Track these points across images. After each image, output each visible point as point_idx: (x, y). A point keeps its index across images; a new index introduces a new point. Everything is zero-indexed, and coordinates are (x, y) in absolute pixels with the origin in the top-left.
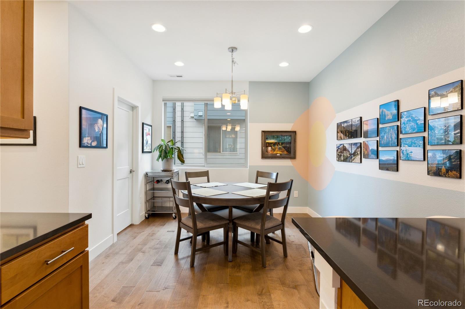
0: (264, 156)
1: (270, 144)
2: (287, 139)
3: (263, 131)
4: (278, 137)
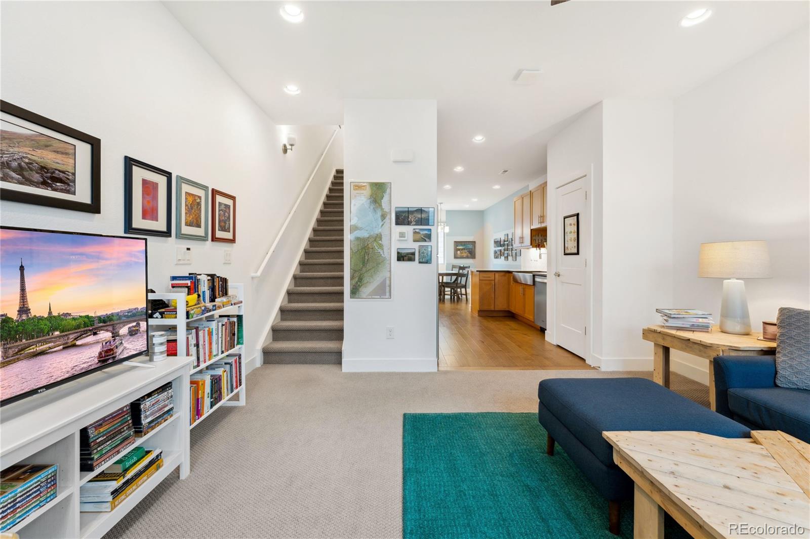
0: (456, 257)
1: (459, 250)
2: (470, 246)
3: (455, 242)
4: (464, 245)
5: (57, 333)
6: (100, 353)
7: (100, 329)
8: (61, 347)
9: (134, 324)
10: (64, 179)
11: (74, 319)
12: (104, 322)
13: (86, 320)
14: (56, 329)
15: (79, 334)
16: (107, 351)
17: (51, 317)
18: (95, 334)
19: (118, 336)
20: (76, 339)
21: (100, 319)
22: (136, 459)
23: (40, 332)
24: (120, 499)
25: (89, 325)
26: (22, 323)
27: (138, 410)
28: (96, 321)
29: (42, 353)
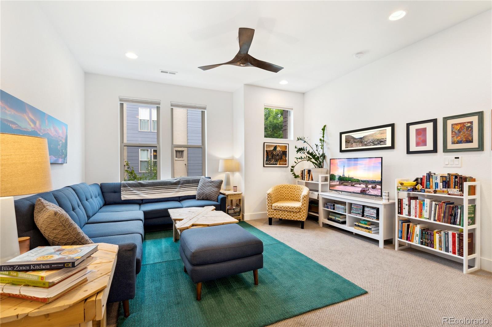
5: (350, 182)
6: (361, 190)
7: (362, 183)
8: (351, 185)
9: (374, 185)
10: (383, 141)
11: (354, 179)
12: (363, 182)
13: (358, 180)
14: (350, 181)
16: (363, 190)
17: (349, 178)
18: (360, 184)
19: (368, 187)
20: (355, 184)
21: (362, 181)
22: (364, 223)
23: (346, 180)
24: (356, 228)
25: (358, 182)
26: (343, 178)
27: (364, 209)
28: (360, 181)
29: (346, 185)
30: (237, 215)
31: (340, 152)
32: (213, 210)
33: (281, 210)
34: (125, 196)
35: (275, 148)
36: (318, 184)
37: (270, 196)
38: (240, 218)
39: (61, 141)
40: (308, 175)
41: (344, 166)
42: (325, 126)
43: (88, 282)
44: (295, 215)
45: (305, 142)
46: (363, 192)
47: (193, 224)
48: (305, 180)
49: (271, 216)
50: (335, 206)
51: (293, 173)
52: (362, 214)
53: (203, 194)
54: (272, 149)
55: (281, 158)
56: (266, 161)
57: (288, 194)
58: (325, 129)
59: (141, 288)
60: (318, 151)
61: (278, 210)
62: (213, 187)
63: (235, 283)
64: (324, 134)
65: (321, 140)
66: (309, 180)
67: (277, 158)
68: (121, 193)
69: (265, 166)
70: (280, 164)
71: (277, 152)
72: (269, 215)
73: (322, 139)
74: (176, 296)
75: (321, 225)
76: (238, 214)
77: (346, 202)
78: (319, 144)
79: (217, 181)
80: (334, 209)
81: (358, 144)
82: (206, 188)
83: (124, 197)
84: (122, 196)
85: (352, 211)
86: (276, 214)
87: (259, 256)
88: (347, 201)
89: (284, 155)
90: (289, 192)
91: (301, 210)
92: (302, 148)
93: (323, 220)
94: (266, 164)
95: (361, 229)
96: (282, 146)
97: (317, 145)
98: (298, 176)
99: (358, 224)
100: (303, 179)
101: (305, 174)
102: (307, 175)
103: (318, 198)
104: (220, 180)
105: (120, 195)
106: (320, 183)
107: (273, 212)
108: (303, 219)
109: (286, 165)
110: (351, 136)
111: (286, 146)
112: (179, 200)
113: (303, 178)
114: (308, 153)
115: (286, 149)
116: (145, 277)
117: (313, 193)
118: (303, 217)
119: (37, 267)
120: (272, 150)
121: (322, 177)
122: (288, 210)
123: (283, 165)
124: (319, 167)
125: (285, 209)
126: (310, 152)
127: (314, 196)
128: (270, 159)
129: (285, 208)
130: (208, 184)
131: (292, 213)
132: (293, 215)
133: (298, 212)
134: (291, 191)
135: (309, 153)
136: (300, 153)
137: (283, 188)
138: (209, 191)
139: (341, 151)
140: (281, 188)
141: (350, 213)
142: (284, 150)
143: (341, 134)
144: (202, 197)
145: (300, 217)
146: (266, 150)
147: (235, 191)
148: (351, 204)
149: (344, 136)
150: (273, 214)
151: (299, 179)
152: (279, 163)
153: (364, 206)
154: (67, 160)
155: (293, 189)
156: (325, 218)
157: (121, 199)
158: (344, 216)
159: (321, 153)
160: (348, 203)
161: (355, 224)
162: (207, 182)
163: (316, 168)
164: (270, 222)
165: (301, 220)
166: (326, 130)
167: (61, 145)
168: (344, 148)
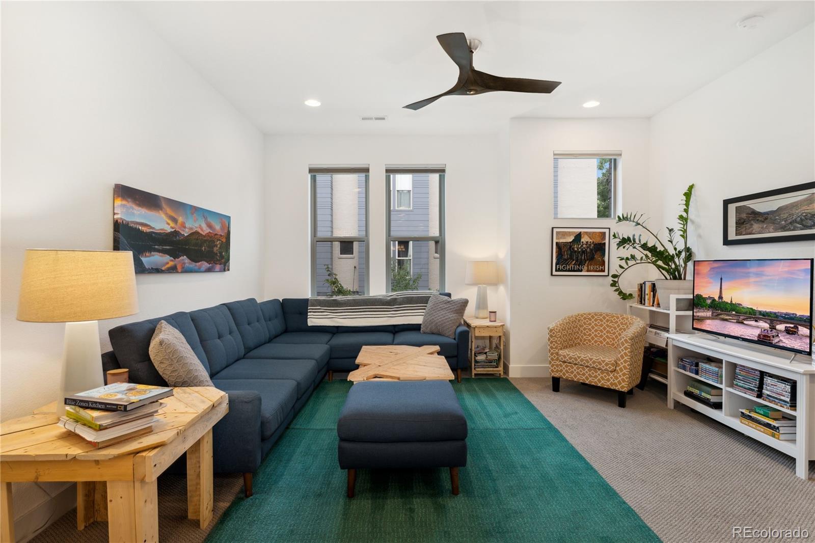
5: (734, 313)
6: (760, 335)
7: (761, 319)
8: (735, 321)
9: (792, 325)
11: (743, 307)
12: (764, 315)
13: (751, 311)
14: (734, 310)
15: (746, 317)
16: (764, 336)
17: (732, 304)
18: (756, 321)
19: (775, 329)
20: (744, 319)
21: (760, 313)
22: (762, 412)
23: (726, 310)
24: (745, 422)
25: (753, 315)
26: (719, 303)
27: (763, 380)
28: (758, 314)
29: (726, 320)
30: (493, 365)
31: (724, 244)
32: (432, 353)
33: (575, 364)
34: (314, 320)
35: (578, 237)
36: (668, 315)
37: (554, 333)
38: (499, 371)
39: (220, 240)
40: (652, 293)
41: (721, 279)
42: (691, 187)
43: (152, 433)
44: (606, 377)
45: (638, 224)
46: (764, 341)
47: (375, 375)
48: (646, 305)
49: (557, 375)
50: (700, 366)
51: (615, 288)
52: (758, 391)
53: (432, 323)
54: (571, 240)
55: (591, 259)
56: (557, 264)
57: (601, 331)
58: (693, 193)
59: (285, 462)
60: (674, 243)
61: (570, 363)
62: (449, 312)
63: (421, 484)
64: (687, 204)
65: (681, 217)
66: (653, 306)
67: (583, 258)
68: (307, 315)
69: (553, 274)
70: (588, 271)
71: (582, 246)
72: (552, 371)
73: (685, 215)
74: (323, 483)
75: (671, 404)
76: (495, 364)
77: (722, 360)
78: (677, 226)
79: (457, 301)
80: (697, 373)
81: (765, 226)
82: (438, 312)
83: (312, 322)
84: (308, 319)
85: (735, 382)
86: (567, 372)
87: (459, 444)
88: (725, 358)
89: (598, 252)
90: (605, 329)
91: (618, 369)
92: (629, 239)
93: (674, 393)
94: (556, 271)
95: (754, 426)
96: (594, 232)
97: (671, 230)
98: (631, 295)
99: (750, 412)
100: (641, 303)
101: (646, 293)
102: (650, 294)
103: (667, 345)
104: (464, 300)
105: (307, 318)
106: (673, 313)
107: (561, 366)
108: (622, 387)
109: (604, 271)
110: (749, 207)
111: (604, 233)
112: (394, 332)
113: (642, 301)
114: (644, 246)
115: (604, 238)
116: (298, 447)
117: (658, 334)
118: (623, 384)
119: (94, 406)
120: (570, 242)
121: (678, 300)
122: (591, 364)
123: (596, 271)
124: (675, 278)
125: (584, 363)
126: (650, 245)
127: (660, 339)
128: (566, 260)
129: (584, 360)
130: (441, 306)
131: (599, 372)
132: (602, 377)
133: (611, 372)
134: (608, 326)
135: (646, 247)
136: (624, 247)
137: (591, 320)
138: (441, 318)
139: (727, 242)
140: (585, 319)
141: (731, 385)
142: (598, 240)
143: (727, 203)
144: (430, 329)
145: (616, 381)
146: (557, 243)
147: (493, 320)
148: (734, 366)
149: (732, 208)
150: (561, 371)
151: (633, 303)
152: (586, 268)
153: (763, 374)
154: (229, 266)
155: (612, 322)
156: (679, 391)
157: (307, 324)
158: (719, 390)
159: (681, 247)
160: (726, 361)
161: (742, 413)
162: (441, 302)
163: (667, 279)
164: (556, 385)
165: (618, 388)
166: (695, 196)
167: (219, 246)
168: (732, 236)
